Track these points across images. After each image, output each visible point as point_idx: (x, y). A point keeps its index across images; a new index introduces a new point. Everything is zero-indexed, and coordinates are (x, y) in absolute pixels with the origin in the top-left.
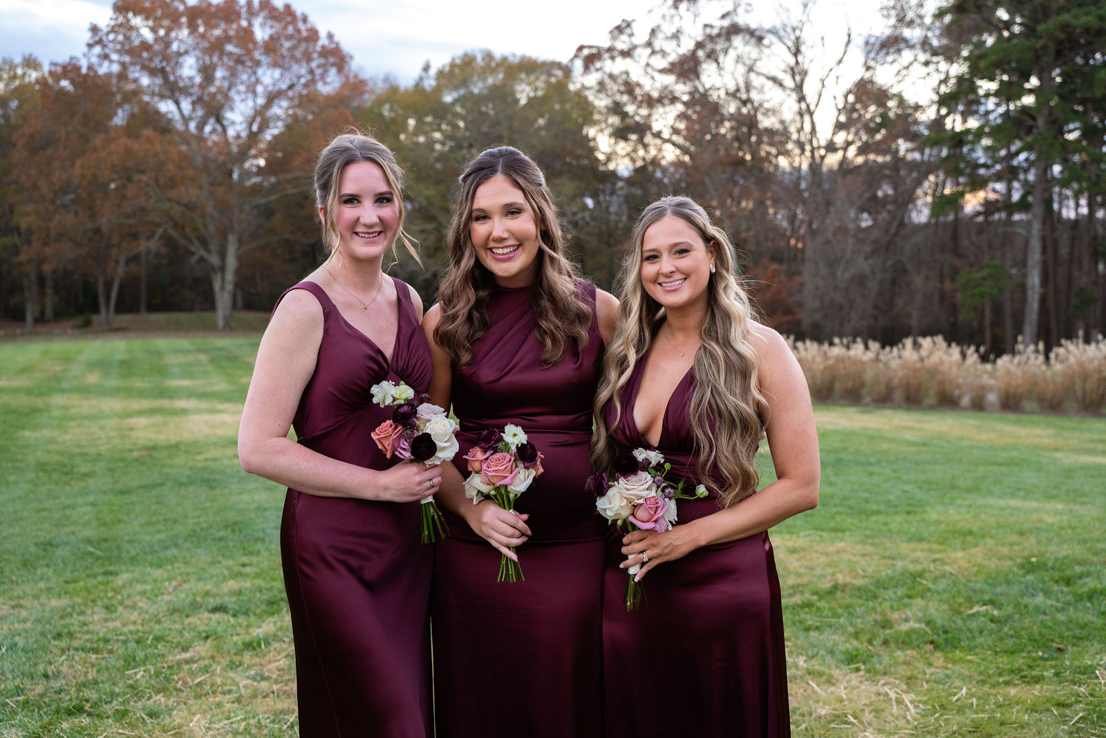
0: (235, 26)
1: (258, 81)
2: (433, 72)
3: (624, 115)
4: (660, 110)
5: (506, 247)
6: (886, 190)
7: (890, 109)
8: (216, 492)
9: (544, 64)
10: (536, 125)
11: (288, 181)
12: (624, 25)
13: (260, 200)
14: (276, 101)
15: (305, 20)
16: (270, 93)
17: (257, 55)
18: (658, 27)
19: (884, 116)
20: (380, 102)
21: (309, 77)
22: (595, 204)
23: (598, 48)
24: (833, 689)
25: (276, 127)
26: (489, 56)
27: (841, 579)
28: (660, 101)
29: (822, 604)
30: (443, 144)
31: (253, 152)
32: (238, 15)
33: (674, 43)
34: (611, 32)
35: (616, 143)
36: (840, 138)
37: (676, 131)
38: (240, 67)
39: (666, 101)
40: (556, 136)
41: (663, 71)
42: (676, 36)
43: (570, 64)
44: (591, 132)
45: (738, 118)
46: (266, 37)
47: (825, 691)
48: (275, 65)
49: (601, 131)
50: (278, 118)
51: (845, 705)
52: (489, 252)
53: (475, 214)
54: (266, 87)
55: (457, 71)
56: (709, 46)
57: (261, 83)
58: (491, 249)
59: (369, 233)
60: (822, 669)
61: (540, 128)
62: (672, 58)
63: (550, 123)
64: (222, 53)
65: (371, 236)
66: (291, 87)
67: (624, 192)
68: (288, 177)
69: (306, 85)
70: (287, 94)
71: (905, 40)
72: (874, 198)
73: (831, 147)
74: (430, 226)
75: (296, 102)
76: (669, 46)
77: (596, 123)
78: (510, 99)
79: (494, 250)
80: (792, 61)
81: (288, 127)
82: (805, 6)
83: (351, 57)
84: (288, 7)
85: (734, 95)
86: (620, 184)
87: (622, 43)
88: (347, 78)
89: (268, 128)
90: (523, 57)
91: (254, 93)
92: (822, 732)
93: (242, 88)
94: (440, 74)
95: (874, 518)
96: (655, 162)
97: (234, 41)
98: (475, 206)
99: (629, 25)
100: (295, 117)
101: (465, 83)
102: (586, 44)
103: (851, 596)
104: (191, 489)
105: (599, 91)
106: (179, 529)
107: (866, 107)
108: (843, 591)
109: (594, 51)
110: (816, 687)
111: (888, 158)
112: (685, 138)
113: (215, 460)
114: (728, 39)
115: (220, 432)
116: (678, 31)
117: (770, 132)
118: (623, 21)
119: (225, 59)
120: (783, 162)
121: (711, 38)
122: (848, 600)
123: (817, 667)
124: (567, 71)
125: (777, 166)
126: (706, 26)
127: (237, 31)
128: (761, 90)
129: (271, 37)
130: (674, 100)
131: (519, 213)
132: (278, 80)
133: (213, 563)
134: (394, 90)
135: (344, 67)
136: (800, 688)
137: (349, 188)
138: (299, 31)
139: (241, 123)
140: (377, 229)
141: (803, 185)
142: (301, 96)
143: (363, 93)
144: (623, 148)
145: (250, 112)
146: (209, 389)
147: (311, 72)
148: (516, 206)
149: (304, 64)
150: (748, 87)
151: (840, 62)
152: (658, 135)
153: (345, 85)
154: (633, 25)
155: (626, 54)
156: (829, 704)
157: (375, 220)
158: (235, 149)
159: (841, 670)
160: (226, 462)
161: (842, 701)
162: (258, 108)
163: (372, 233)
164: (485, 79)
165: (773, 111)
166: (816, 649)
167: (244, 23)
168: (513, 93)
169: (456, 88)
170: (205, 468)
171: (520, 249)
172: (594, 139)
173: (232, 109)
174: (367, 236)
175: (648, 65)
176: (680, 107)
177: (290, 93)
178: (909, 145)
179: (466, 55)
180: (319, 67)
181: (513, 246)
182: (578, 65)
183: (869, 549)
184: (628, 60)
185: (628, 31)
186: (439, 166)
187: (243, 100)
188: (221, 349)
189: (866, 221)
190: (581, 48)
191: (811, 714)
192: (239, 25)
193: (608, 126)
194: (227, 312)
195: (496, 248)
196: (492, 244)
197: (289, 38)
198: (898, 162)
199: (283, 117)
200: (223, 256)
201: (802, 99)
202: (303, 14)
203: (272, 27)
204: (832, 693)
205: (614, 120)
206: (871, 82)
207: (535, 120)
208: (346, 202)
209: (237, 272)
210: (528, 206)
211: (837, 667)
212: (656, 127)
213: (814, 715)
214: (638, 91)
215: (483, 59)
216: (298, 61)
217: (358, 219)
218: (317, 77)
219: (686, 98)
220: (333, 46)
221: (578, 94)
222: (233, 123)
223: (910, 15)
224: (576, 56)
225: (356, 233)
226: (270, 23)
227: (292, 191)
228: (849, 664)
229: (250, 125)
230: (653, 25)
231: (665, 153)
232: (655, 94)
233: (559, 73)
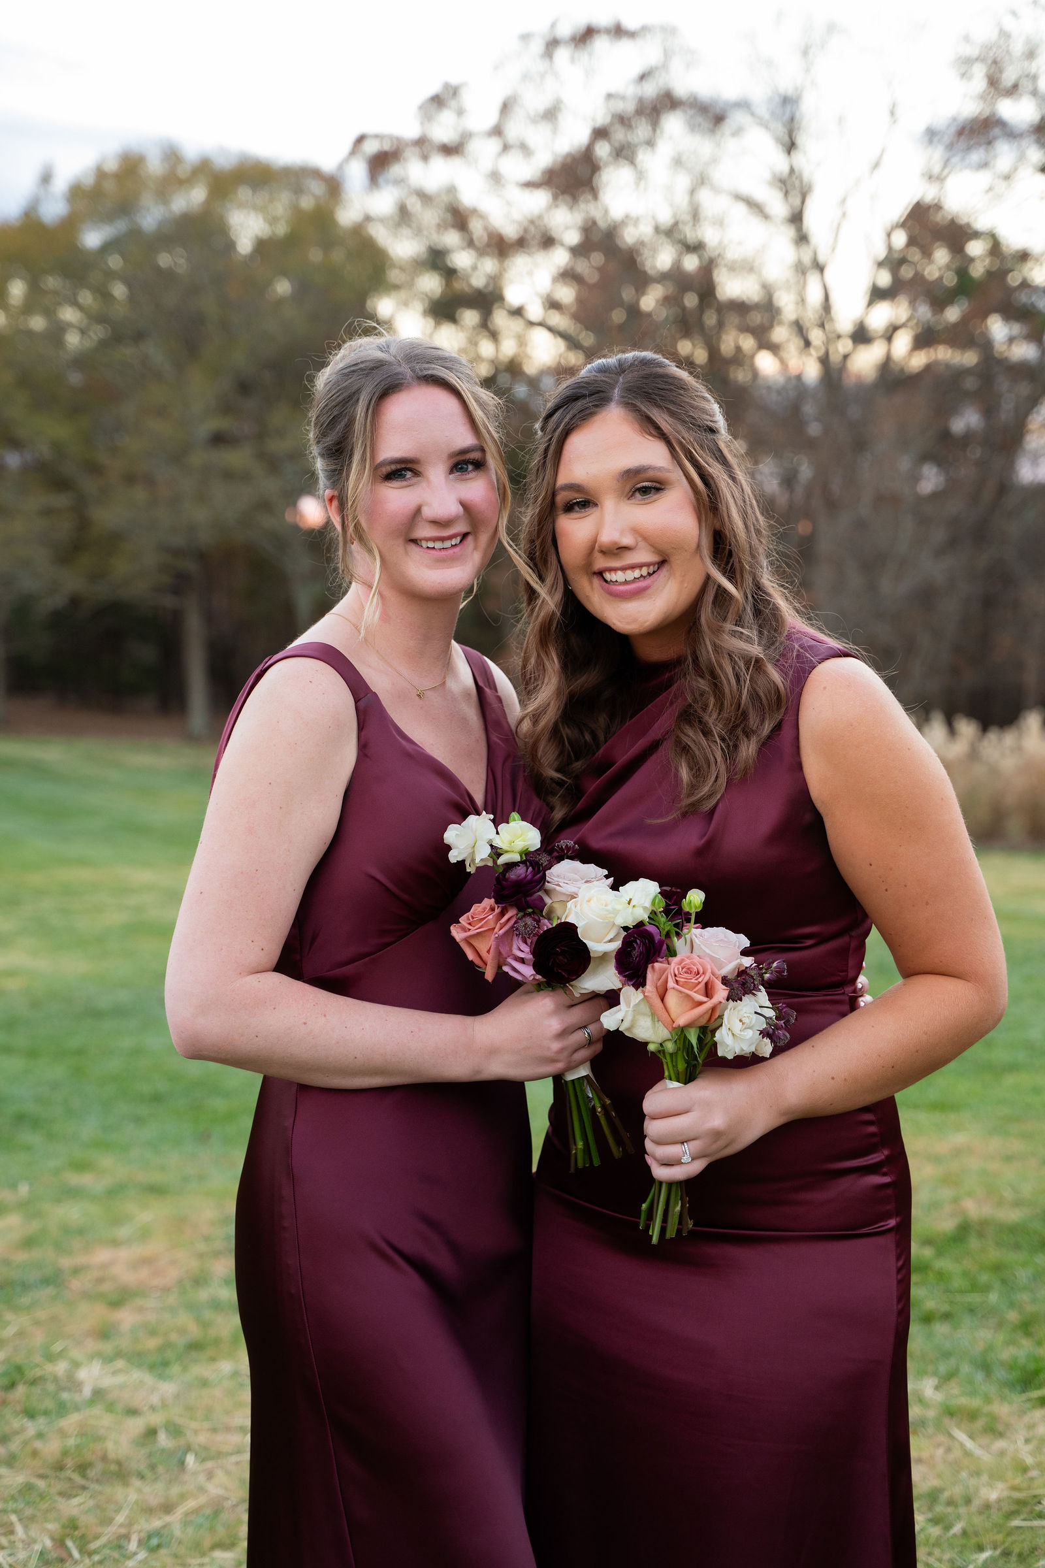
3: (450, 273)
4: (520, 264)
5: (632, 567)
6: (967, 420)
7: (972, 260)
9: (287, 171)
10: (273, 294)
12: (446, 93)
18: (517, 96)
19: (962, 273)
23: (396, 139)
24: (1000, 1444)
26: (173, 156)
27: (973, 1209)
28: (521, 243)
29: (944, 1264)
30: (83, 332)
33: (544, 129)
34: (422, 107)
36: (881, 316)
37: (553, 304)
39: (533, 245)
41: (530, 185)
42: (551, 115)
43: (339, 172)
44: (383, 307)
45: (677, 279)
47: (986, 1448)
49: (406, 304)
51: (1032, 1479)
52: (596, 581)
53: (561, 498)
55: (109, 186)
56: (619, 135)
58: (600, 574)
59: (443, 539)
60: (975, 1403)
61: (280, 300)
62: (545, 159)
63: (303, 288)
65: (448, 544)
71: (1001, 123)
72: (945, 436)
73: (861, 336)
74: (61, 500)
76: (537, 136)
77: (392, 288)
78: (217, 242)
79: (608, 576)
80: (780, 162)
82: (805, 52)
85: (670, 232)
87: (443, 129)
90: (244, 158)
92: (999, 1537)
94: (76, 192)
95: (1010, 1080)
96: (513, 368)
98: (562, 480)
99: (455, 93)
101: (124, 209)
102: (371, 131)
103: (998, 1244)
105: (398, 225)
107: (927, 254)
108: (981, 1235)
109: (387, 147)
110: (969, 1444)
111: (969, 358)
112: (576, 317)
114: (655, 123)
116: (554, 105)
117: (740, 307)
118: (444, 85)
120: (766, 363)
121: (623, 120)
122: (994, 1254)
123: (963, 1401)
124: (334, 185)
125: (755, 373)
126: (609, 96)
128: (720, 222)
130: (548, 242)
131: (658, 490)
136: (939, 1445)
137: (392, 447)
140: (461, 528)
141: (809, 409)
148: (651, 474)
150: (695, 214)
151: (876, 165)
152: (518, 312)
154: (465, 92)
155: (450, 150)
156: (1001, 1478)
157: (454, 509)
159: (1010, 1403)
161: (1025, 1470)
163: (450, 538)
164: (166, 201)
165: (747, 267)
166: (952, 1362)
168: (223, 229)
169: (108, 217)
171: (664, 572)
172: (389, 319)
174: (438, 545)
175: (496, 172)
176: (561, 258)
178: (1016, 328)
179: (126, 154)
181: (648, 565)
182: (357, 172)
183: (1017, 1146)
184: (455, 163)
185: (453, 104)
186: (76, 379)
189: (931, 480)
190: (361, 139)
191: (968, 1501)
193: (418, 294)
195: (611, 570)
196: (600, 563)
198: (992, 365)
201: (802, 238)
204: (1002, 1453)
205: (431, 284)
206: (938, 207)
207: (271, 285)
208: (390, 477)
210: (676, 475)
211: (1003, 1398)
212: (513, 295)
213: (976, 1503)
214: (476, 226)
215: (162, 161)
217: (418, 511)
219: (572, 238)
221: (357, 231)
223: (1009, 76)
224: (352, 155)
225: (415, 541)
228: (1023, 1391)
230: (505, 93)
231: (533, 349)
232: (510, 231)
233: (317, 188)
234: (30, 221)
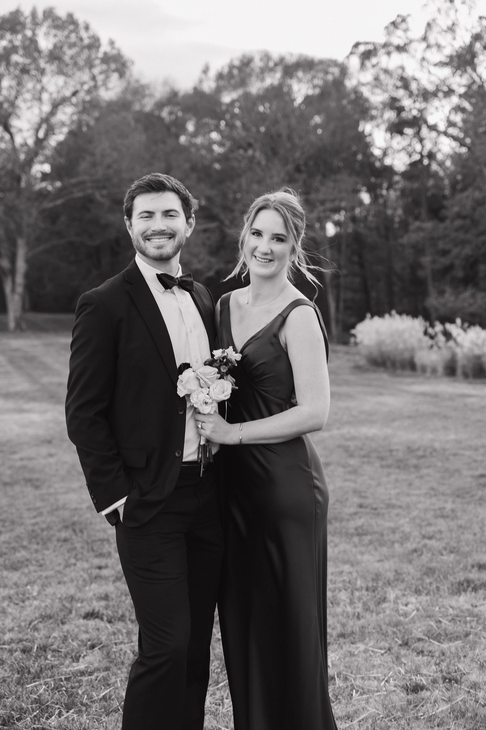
0: (20, 37)
1: (43, 89)
2: (212, 73)
3: (400, 110)
4: (436, 102)
8: (44, 491)
9: (321, 62)
10: (312, 123)
11: (74, 185)
12: (399, 20)
13: (48, 205)
14: (60, 107)
15: (87, 28)
16: (55, 100)
17: (42, 63)
18: (434, 20)
20: (160, 105)
21: (92, 83)
22: (371, 197)
23: (374, 44)
25: (61, 133)
26: (267, 57)
28: (435, 94)
30: (221, 144)
31: (40, 158)
32: (23, 26)
33: (449, 36)
34: (387, 28)
35: (391, 138)
37: (451, 124)
38: (26, 77)
39: (440, 95)
40: (334, 134)
41: (442, 64)
42: (452, 29)
43: (346, 62)
44: (366, 127)
46: (50, 46)
48: (60, 72)
49: (378, 126)
50: (63, 124)
54: (51, 94)
55: (235, 72)
57: (46, 91)
61: (317, 126)
62: (448, 51)
63: (328, 120)
64: (8, 64)
66: (75, 94)
67: (400, 186)
68: (73, 181)
69: (89, 92)
70: (70, 101)
74: (213, 225)
75: (80, 108)
76: (445, 40)
77: (373, 118)
78: (287, 98)
81: (72, 134)
83: (133, 63)
84: (70, 16)
86: (397, 178)
87: (398, 39)
88: (129, 83)
89: (54, 134)
90: (301, 56)
91: (40, 99)
93: (28, 96)
94: (220, 76)
96: (431, 155)
97: (21, 52)
99: (404, 20)
100: (80, 123)
101: (243, 83)
102: (361, 40)
104: (17, 488)
105: (376, 86)
106: (19, 530)
109: (370, 47)
113: (30, 459)
115: (31, 431)
116: (453, 24)
118: (398, 16)
119: (12, 69)
124: (343, 68)
126: (481, 18)
127: (23, 42)
129: (55, 46)
130: (450, 92)
132: (62, 88)
133: (67, 566)
134: (174, 94)
135: (125, 73)
138: (81, 39)
139: (28, 130)
142: (84, 102)
143: (144, 96)
144: (398, 142)
145: (36, 119)
146: (13, 389)
147: (94, 78)
149: (87, 71)
152: (433, 128)
153: (125, 91)
154: (409, 20)
155: (400, 49)
158: (22, 157)
160: (43, 461)
162: (44, 115)
164: (263, 80)
167: (29, 33)
168: (289, 93)
169: (235, 88)
170: (24, 467)
172: (370, 135)
173: (19, 117)
175: (423, 59)
176: (455, 100)
177: (74, 100)
179: (244, 56)
180: (101, 73)
182: (354, 62)
184: (404, 55)
185: (403, 26)
186: (217, 166)
187: (29, 108)
188: (17, 350)
190: (357, 45)
192: (25, 36)
193: (384, 122)
194: (18, 314)
197: (72, 45)
199: (68, 122)
200: (13, 260)
202: (85, 22)
203: (55, 36)
205: (390, 115)
207: (312, 118)
209: (27, 276)
212: (432, 120)
214: (414, 86)
215: (261, 60)
216: (80, 69)
218: (100, 83)
219: (462, 90)
220: (114, 52)
221: (356, 91)
222: (20, 130)
224: (351, 53)
226: (53, 32)
227: (78, 194)
229: (37, 131)
230: (428, 18)
231: (440, 146)
232: (431, 88)
233: (336, 71)
234: (198, 92)
